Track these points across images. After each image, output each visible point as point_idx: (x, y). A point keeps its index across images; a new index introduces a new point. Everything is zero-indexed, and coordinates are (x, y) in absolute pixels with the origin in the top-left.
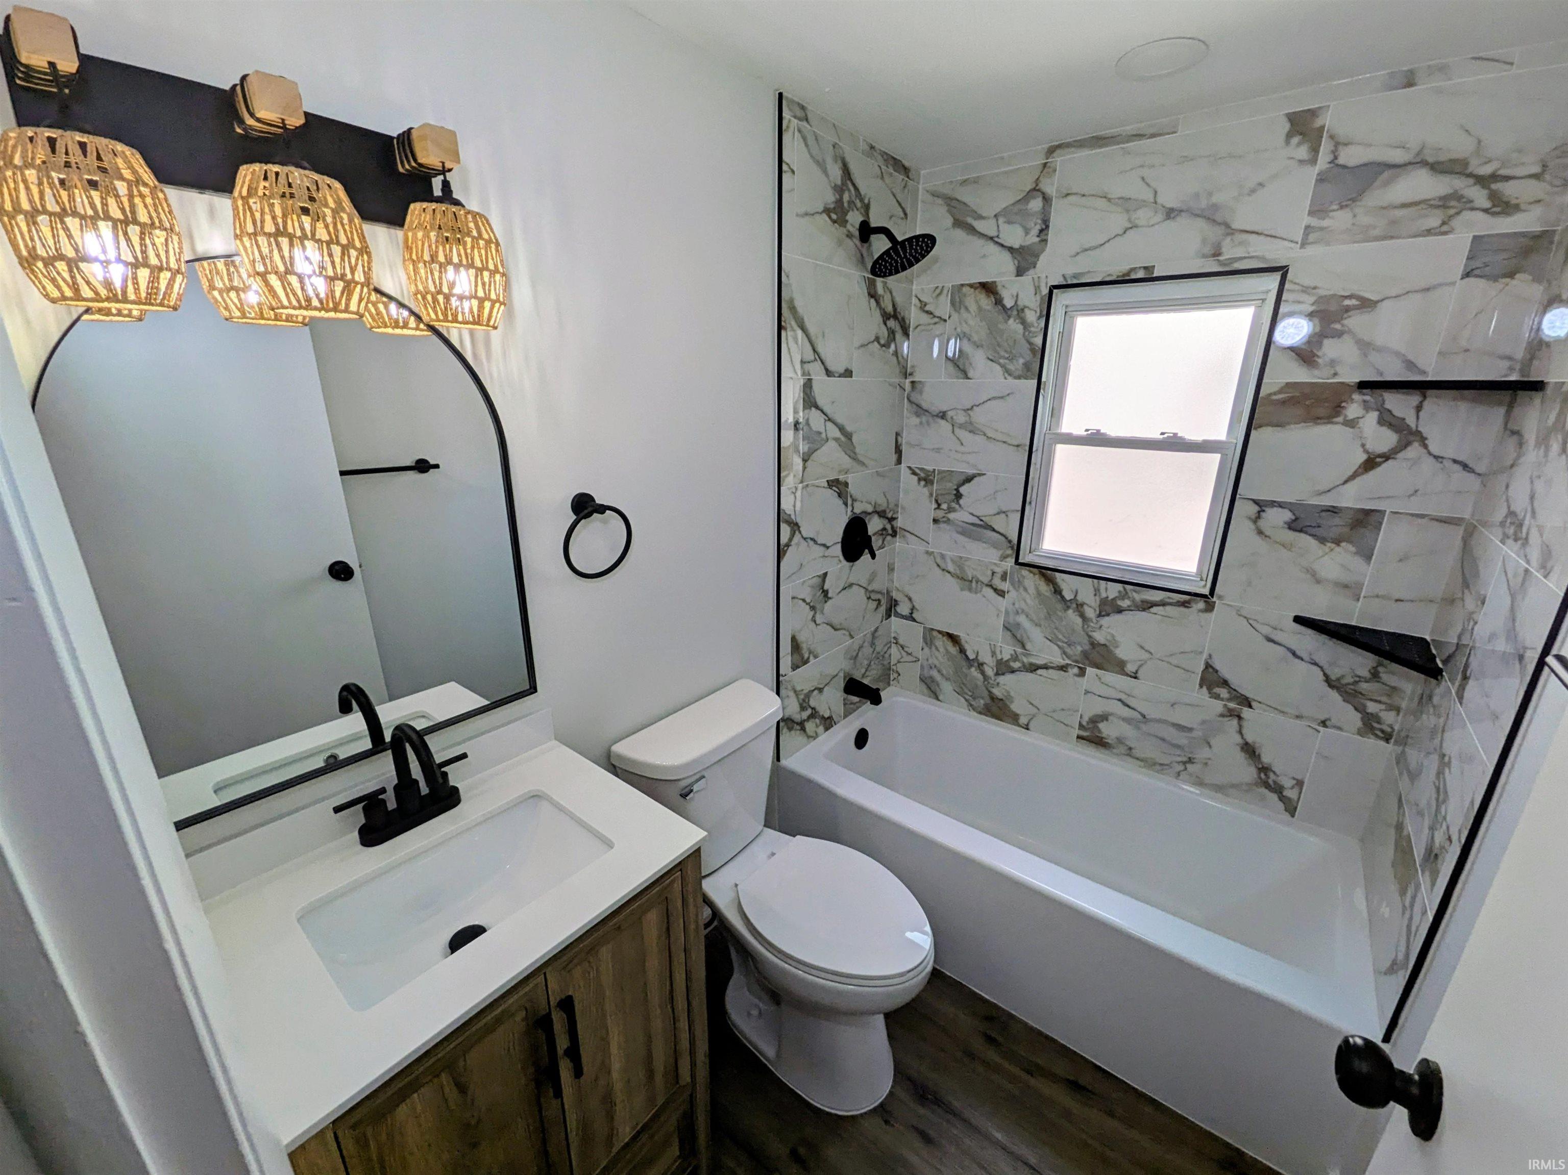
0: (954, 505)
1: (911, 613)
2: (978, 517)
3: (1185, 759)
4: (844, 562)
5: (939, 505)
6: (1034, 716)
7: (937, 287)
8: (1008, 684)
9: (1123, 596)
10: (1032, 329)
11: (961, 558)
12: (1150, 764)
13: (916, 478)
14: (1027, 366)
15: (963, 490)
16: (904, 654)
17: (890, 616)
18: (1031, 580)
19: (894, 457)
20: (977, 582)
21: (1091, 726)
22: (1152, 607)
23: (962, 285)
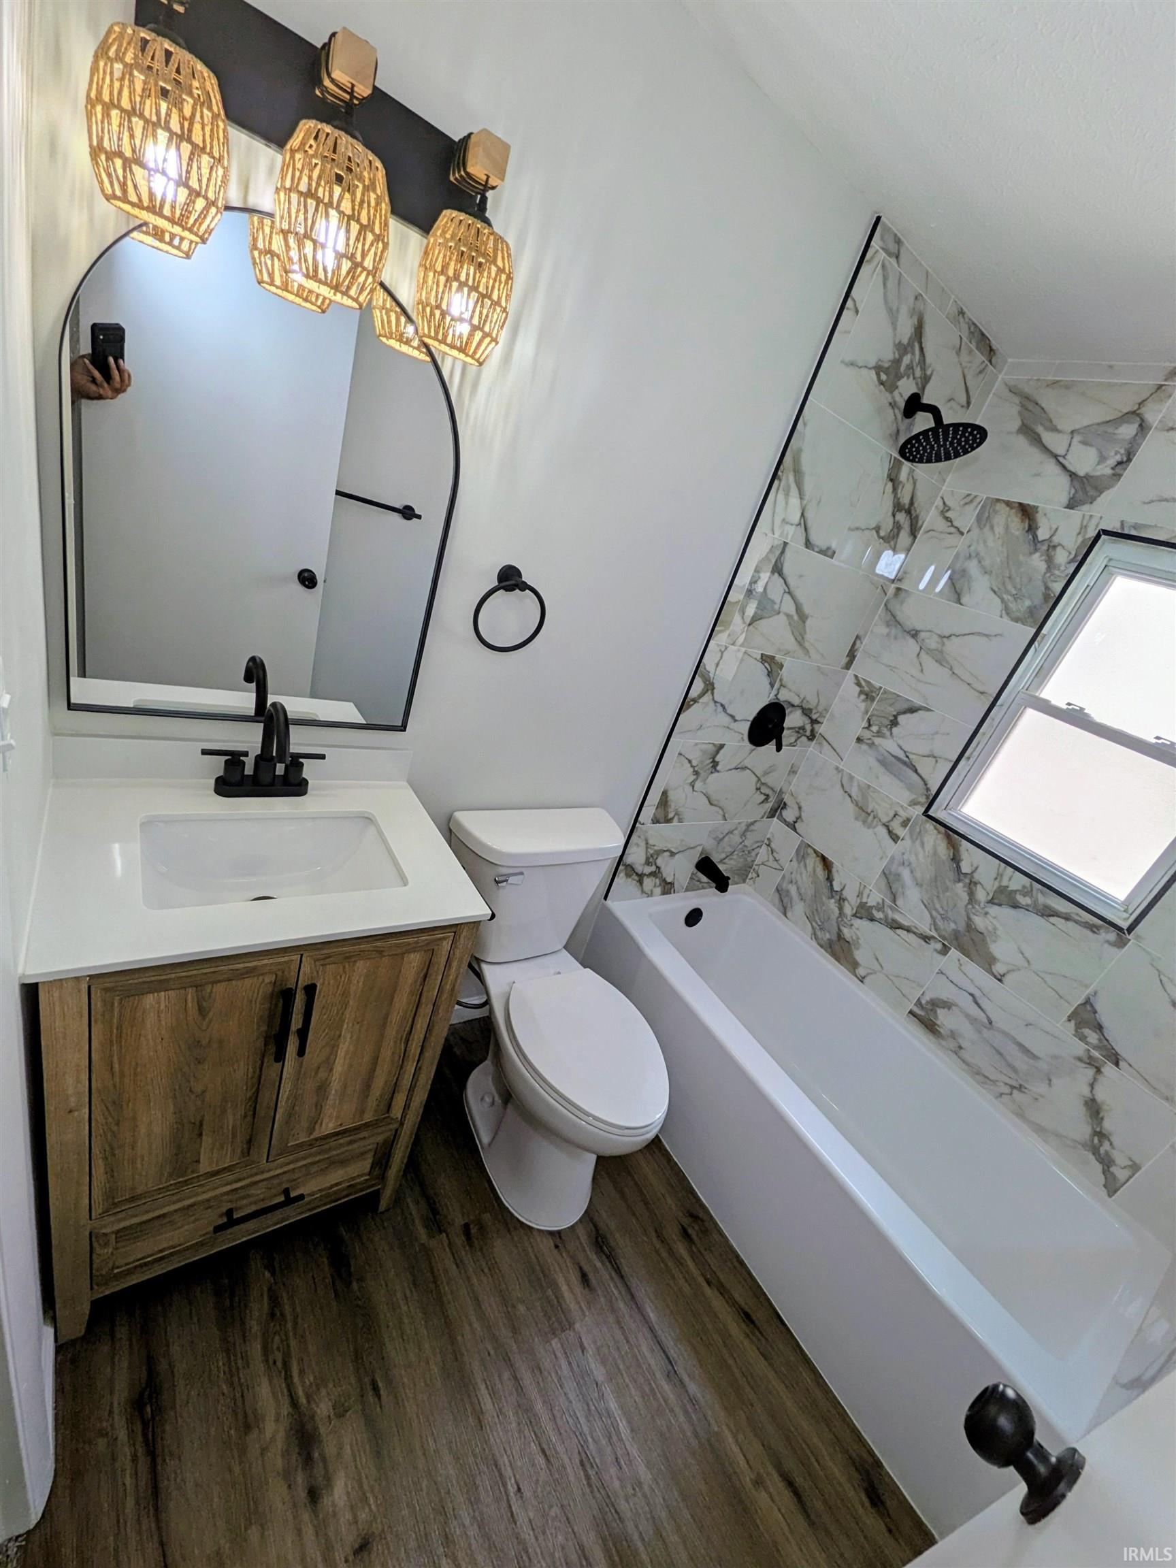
0: (885, 731)
1: (795, 822)
2: (905, 752)
3: (1015, 1084)
4: (747, 743)
5: (870, 725)
6: (875, 973)
7: (968, 495)
8: (861, 930)
9: (1027, 892)
10: (1057, 572)
11: (869, 786)
12: (977, 1073)
13: (858, 689)
14: (1031, 611)
15: (901, 718)
16: (771, 858)
17: (773, 816)
18: (933, 839)
19: (845, 660)
20: (874, 818)
21: (929, 1007)
22: (1053, 916)
23: (998, 500)
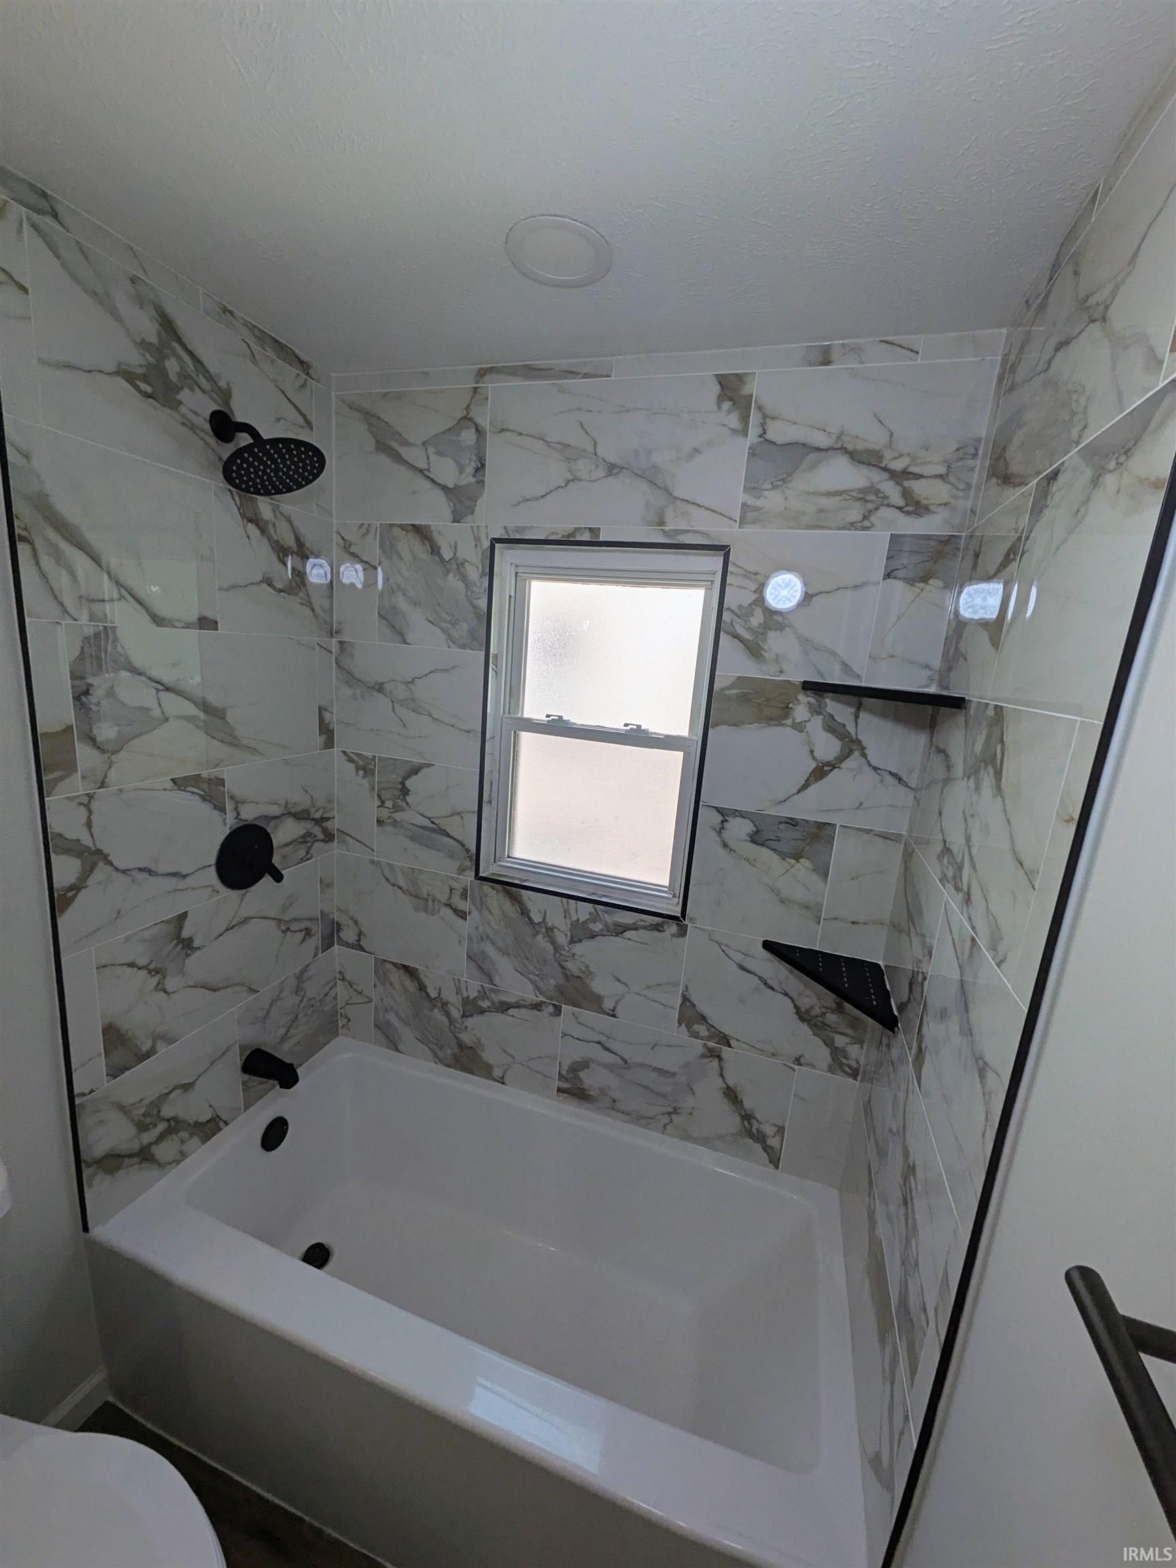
0: (400, 803)
1: (359, 940)
2: (429, 819)
3: (670, 1109)
4: (225, 892)
5: (383, 802)
7: (362, 525)
8: (479, 1028)
9: (595, 918)
10: (475, 589)
11: (413, 870)
12: (638, 1118)
13: (352, 766)
14: (472, 633)
15: (408, 783)
16: (353, 994)
17: (330, 945)
18: (495, 898)
19: (319, 740)
20: (434, 901)
21: (571, 1075)
22: (625, 931)
23: (391, 525)
